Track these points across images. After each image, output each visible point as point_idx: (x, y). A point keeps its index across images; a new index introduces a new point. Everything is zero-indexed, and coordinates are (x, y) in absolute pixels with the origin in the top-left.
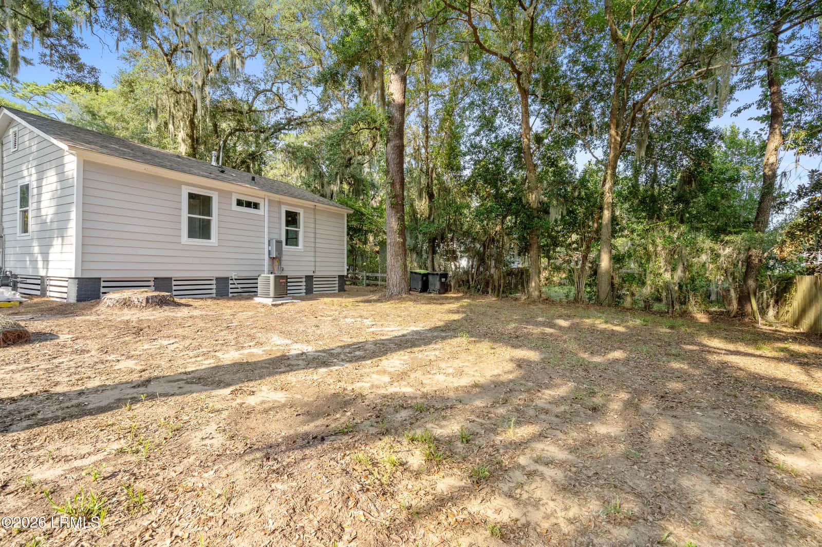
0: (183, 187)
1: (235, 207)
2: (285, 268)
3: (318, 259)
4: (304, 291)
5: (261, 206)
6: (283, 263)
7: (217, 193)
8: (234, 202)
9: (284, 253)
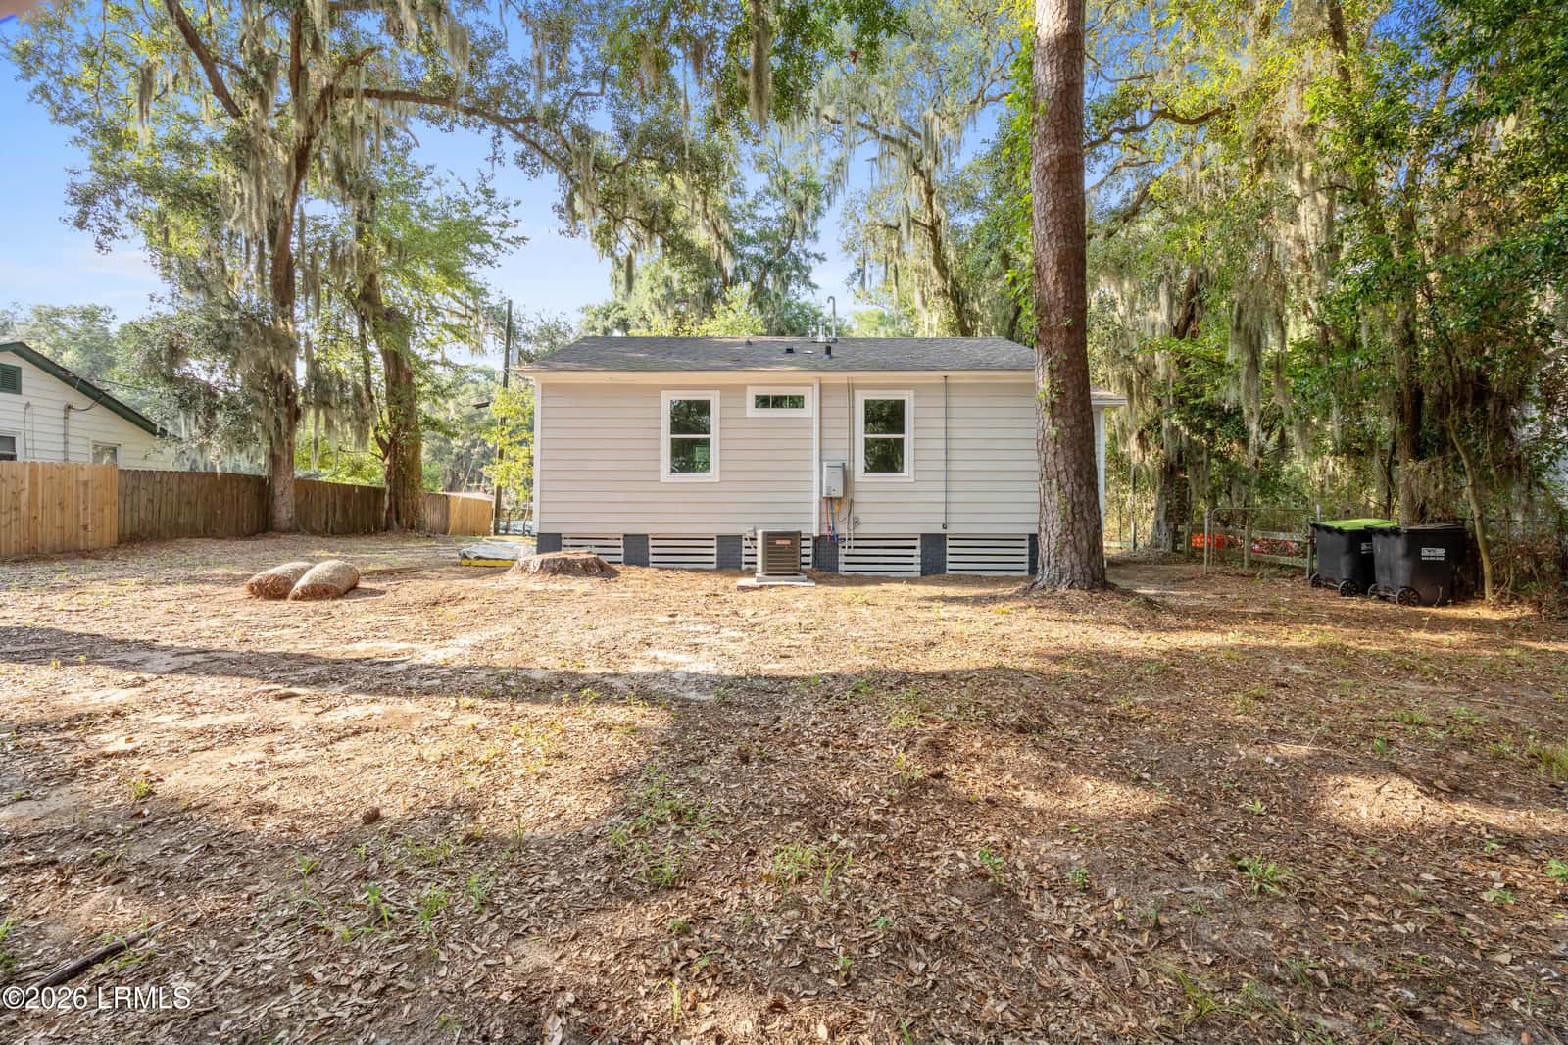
0: (664, 394)
1: (752, 411)
2: (863, 519)
3: (953, 497)
4: (919, 567)
5: (807, 402)
6: (857, 510)
7: (718, 393)
8: (750, 401)
9: (857, 488)
